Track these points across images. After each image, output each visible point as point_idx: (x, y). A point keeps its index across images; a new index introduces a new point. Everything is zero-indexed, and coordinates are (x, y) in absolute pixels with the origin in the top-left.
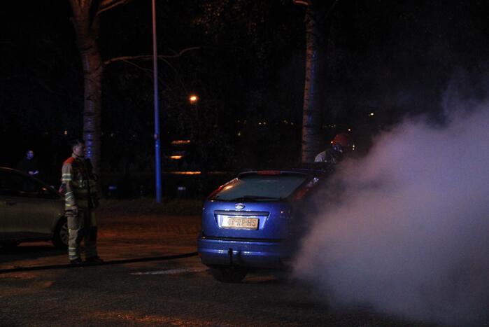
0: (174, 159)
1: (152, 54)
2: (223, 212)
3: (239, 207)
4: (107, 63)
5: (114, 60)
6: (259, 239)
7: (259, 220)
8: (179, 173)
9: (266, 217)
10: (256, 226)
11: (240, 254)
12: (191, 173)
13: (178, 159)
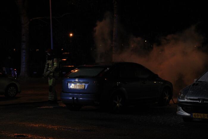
0: (63, 60)
1: (50, 16)
2: (71, 82)
3: (77, 80)
4: (31, 20)
5: (34, 19)
6: (84, 93)
7: (85, 85)
8: (65, 66)
9: (87, 84)
10: (84, 88)
11: (77, 99)
12: (70, 66)
13: (65, 61)
